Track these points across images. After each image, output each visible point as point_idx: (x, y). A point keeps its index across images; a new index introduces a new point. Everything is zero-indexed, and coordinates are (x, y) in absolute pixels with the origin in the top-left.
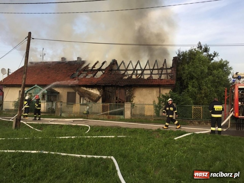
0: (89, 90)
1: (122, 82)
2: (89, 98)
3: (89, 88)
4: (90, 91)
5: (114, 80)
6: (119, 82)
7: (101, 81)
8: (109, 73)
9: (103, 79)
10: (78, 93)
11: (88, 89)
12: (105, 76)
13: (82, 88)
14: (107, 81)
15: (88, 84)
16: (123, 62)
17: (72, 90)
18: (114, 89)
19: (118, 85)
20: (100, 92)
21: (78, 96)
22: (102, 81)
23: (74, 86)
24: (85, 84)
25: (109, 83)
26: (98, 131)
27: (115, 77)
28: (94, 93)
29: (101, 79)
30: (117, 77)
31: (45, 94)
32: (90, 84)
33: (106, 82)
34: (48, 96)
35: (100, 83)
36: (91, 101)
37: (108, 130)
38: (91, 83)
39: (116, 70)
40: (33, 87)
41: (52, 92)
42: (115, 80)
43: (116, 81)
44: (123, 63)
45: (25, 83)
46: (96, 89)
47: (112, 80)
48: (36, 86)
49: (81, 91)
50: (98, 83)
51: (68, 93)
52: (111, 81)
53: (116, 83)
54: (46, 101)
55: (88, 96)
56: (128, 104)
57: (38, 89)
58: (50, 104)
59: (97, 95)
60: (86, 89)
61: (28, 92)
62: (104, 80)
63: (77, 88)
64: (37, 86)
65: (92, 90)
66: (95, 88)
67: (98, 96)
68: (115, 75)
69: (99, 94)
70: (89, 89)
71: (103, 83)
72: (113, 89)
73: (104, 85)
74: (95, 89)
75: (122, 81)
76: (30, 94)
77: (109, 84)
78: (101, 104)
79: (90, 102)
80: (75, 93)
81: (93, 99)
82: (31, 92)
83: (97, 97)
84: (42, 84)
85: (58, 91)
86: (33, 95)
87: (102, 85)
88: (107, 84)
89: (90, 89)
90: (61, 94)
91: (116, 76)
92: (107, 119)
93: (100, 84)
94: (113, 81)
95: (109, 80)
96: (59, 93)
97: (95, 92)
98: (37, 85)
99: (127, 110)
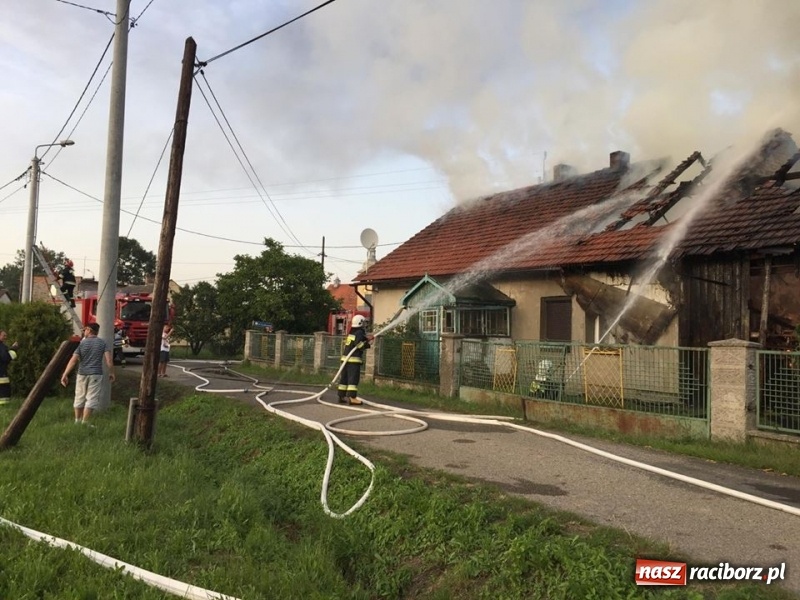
0: (621, 287)
1: (778, 230)
2: (623, 323)
3: (623, 276)
4: (626, 288)
5: (737, 229)
6: (760, 236)
10: (578, 300)
11: (617, 282)
13: (594, 276)
15: (610, 258)
17: (556, 291)
18: (738, 272)
19: (754, 251)
20: (672, 294)
21: (578, 315)
23: (558, 272)
24: (598, 258)
25: (703, 246)
27: (750, 211)
30: (759, 210)
31: (452, 308)
32: (617, 258)
34: (464, 314)
36: (631, 335)
39: (766, 180)
40: (419, 284)
41: (479, 300)
43: (748, 230)
47: (728, 226)
48: (426, 279)
49: (587, 289)
51: (547, 303)
52: (720, 233)
53: (739, 242)
54: (457, 337)
56: (729, 353)
58: (474, 344)
59: (658, 304)
60: (608, 281)
61: (409, 304)
63: (575, 280)
64: (430, 281)
67: (662, 309)
68: (756, 201)
69: (664, 301)
70: (621, 280)
72: (733, 274)
75: (778, 226)
79: (625, 338)
80: (570, 301)
81: (638, 326)
82: (416, 302)
83: (658, 315)
85: (512, 297)
90: (520, 308)
91: (758, 204)
94: (727, 233)
96: (512, 303)
97: (649, 292)
98: (430, 276)
99: (727, 385)
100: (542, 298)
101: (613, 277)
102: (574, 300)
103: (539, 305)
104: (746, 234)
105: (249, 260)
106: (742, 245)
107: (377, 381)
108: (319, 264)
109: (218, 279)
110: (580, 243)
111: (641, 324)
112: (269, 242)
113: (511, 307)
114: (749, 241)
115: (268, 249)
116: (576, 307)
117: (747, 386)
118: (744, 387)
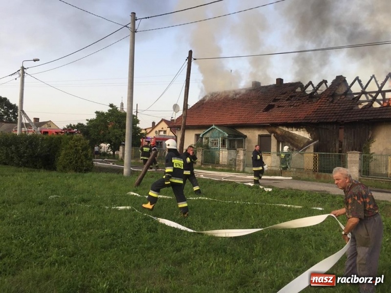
1: (350, 115)
2: (292, 144)
3: (292, 128)
4: (293, 132)
5: (335, 113)
6: (344, 116)
7: (311, 115)
8: (328, 100)
9: (315, 112)
10: (274, 136)
11: (290, 130)
12: (319, 107)
13: (280, 127)
14: (323, 115)
15: (289, 122)
16: (357, 79)
17: (265, 132)
18: (335, 128)
19: (343, 121)
20: (311, 134)
21: (274, 142)
22: (314, 115)
23: (268, 126)
24: (284, 121)
25: (325, 119)
26: (287, 196)
27: (339, 107)
28: (301, 135)
29: (313, 112)
30: (342, 107)
31: (226, 138)
32: (292, 121)
33: (320, 116)
34: (230, 141)
35: (309, 119)
36: (295, 149)
37: (304, 197)
38: (295, 120)
39: (341, 95)
40: (210, 129)
41: (235, 135)
42: (338, 112)
43: (339, 114)
44: (357, 81)
45: (185, 123)
46: (304, 129)
47: (332, 112)
48: (213, 127)
49: (279, 132)
50: (306, 118)
51: (260, 136)
52: (329, 115)
53: (338, 118)
54: (228, 149)
55: (291, 140)
56: (354, 155)
57: (217, 132)
58: (233, 152)
59: (306, 138)
60: (286, 129)
61: (204, 136)
62: (317, 114)
63: (273, 129)
64: (215, 128)
65: (297, 131)
66: (302, 128)
67: (307, 140)
68: (340, 103)
69: (308, 137)
71: (315, 118)
72: (333, 128)
73: (316, 121)
74: (301, 130)
75: (350, 113)
76: (207, 138)
77: (325, 121)
78: (312, 155)
79: (293, 150)
80: (270, 136)
81: (298, 146)
82: (208, 135)
83: (306, 142)
84: (223, 124)
85: (245, 134)
86: (210, 139)
87: (313, 121)
88: (322, 121)
89: (294, 129)
90: (249, 138)
91: (340, 105)
92: (315, 178)
93: (310, 121)
95: (326, 114)
96: (245, 137)
97: (303, 134)
98: (215, 125)
99: (353, 164)
100: (258, 135)
101: (288, 128)
103: (257, 138)
104: (340, 116)
105: (103, 114)
107: (202, 166)
108: (135, 116)
109: (87, 122)
111: (299, 145)
112: (111, 106)
113: (245, 138)
114: (341, 118)
115: (111, 109)
116: (273, 138)
118: (358, 165)
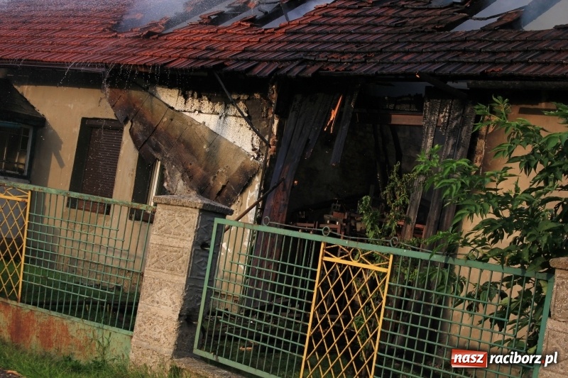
0: (195, 116)
3: (200, 97)
10: (131, 131)
28: (225, 134)
46: (241, 108)
51: (89, 127)
59: (239, 151)
60: (178, 103)
65: (214, 112)
70: (196, 104)
73: (269, 70)
74: (230, 110)
80: (120, 131)
81: (207, 180)
83: (235, 168)
85: (42, 111)
87: (260, 68)
89: (207, 105)
93: (247, 67)
96: (40, 122)
100: (84, 120)
101: (186, 98)
102: (127, 128)
103: (77, 130)
104: (367, 53)
106: (354, 68)
110: (150, 34)
111: (211, 179)
114: (364, 63)
116: (127, 143)
117: (188, 280)
118: (183, 280)
